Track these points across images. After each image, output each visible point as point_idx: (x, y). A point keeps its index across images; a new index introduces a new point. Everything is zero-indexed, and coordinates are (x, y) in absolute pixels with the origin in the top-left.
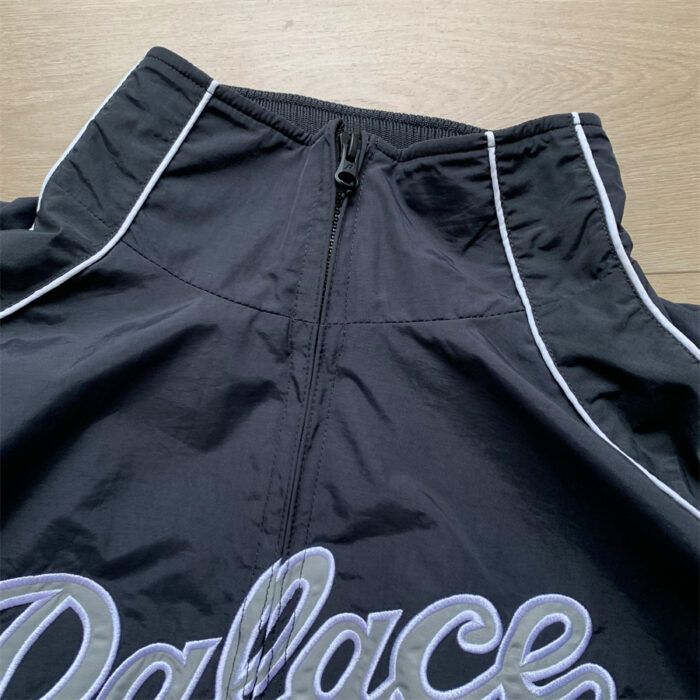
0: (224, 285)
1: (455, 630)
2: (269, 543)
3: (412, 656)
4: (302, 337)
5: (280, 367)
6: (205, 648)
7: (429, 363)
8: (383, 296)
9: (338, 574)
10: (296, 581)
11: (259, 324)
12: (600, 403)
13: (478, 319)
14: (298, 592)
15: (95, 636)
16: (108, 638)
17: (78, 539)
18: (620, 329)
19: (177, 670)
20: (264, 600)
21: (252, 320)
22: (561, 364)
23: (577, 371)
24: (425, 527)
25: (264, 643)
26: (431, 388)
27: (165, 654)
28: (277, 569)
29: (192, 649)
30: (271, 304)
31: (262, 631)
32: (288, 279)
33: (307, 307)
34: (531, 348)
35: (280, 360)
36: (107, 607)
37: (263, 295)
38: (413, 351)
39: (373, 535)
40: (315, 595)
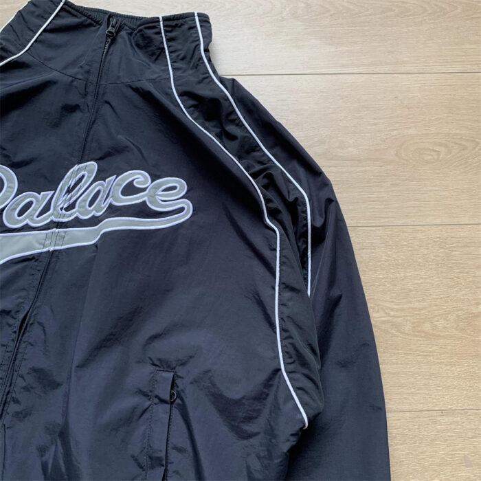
0: (63, 69)
1: (133, 180)
2: (74, 160)
3: (117, 188)
4: (91, 89)
5: (83, 100)
6: (48, 195)
7: (136, 98)
8: (121, 74)
9: (98, 170)
10: (83, 173)
11: (75, 83)
12: (192, 109)
13: (153, 81)
14: (83, 176)
15: (8, 187)
16: (13, 188)
17: (4, 152)
18: (200, 82)
19: (37, 201)
20: (70, 178)
21: (72, 81)
22: (180, 95)
23: (185, 98)
24: (128, 151)
25: (69, 191)
26: (136, 107)
27: (33, 196)
28: (76, 167)
29: (43, 195)
30: (80, 76)
31: (69, 188)
32: (87, 68)
33: (93, 78)
34: (170, 91)
35: (83, 97)
36: (14, 178)
37: (77, 73)
38: (130, 93)
39: (111, 156)
40: (89, 177)
